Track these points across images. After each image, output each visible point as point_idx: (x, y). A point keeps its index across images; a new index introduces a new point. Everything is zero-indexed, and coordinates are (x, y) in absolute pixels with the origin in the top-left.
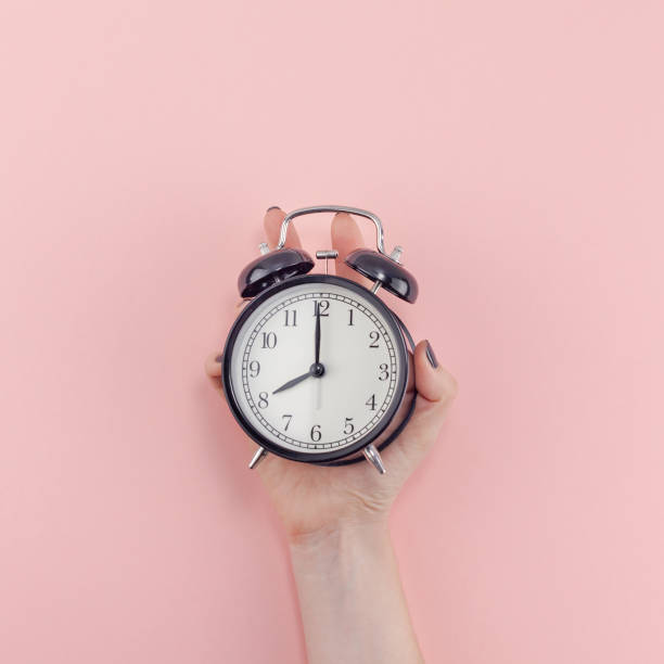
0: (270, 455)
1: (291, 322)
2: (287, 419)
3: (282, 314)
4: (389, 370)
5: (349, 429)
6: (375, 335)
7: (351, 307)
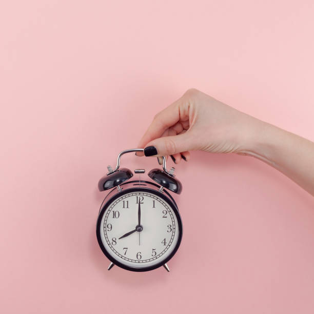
1: (126, 206)
2: (125, 250)
3: (121, 203)
4: (172, 228)
6: (165, 212)
7: (154, 200)
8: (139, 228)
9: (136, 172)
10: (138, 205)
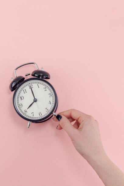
1: (25, 92)
3: (22, 91)
6: (45, 88)
9: (26, 76)
10: (31, 89)
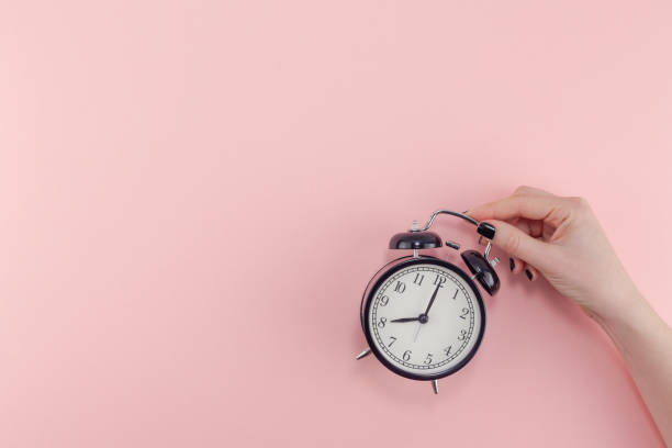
0: (372, 355)
1: (418, 281)
2: (393, 340)
3: (415, 275)
4: (466, 336)
5: (428, 361)
6: (466, 311)
7: (459, 288)
8: (423, 319)
9: (447, 244)
10: (435, 287)
